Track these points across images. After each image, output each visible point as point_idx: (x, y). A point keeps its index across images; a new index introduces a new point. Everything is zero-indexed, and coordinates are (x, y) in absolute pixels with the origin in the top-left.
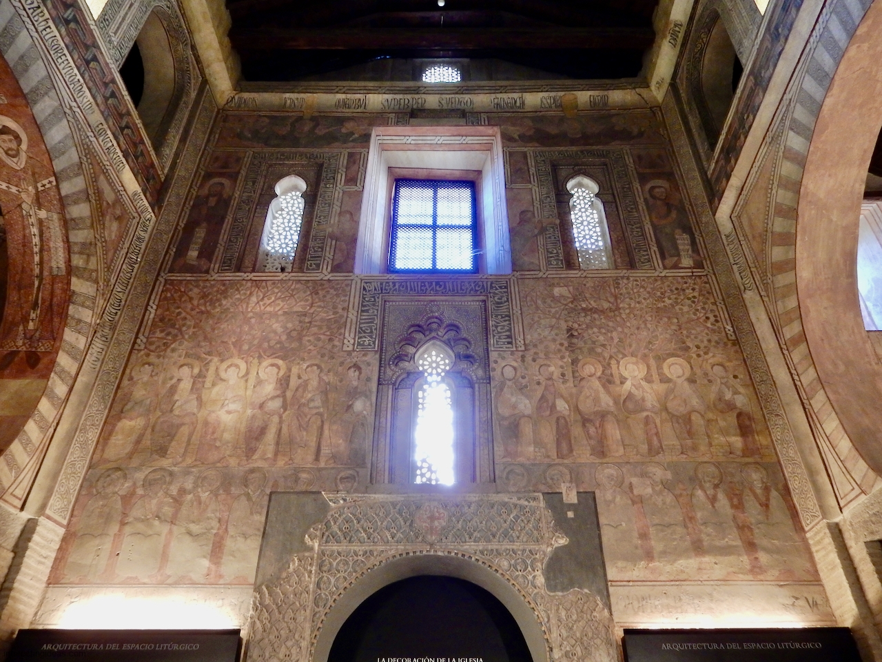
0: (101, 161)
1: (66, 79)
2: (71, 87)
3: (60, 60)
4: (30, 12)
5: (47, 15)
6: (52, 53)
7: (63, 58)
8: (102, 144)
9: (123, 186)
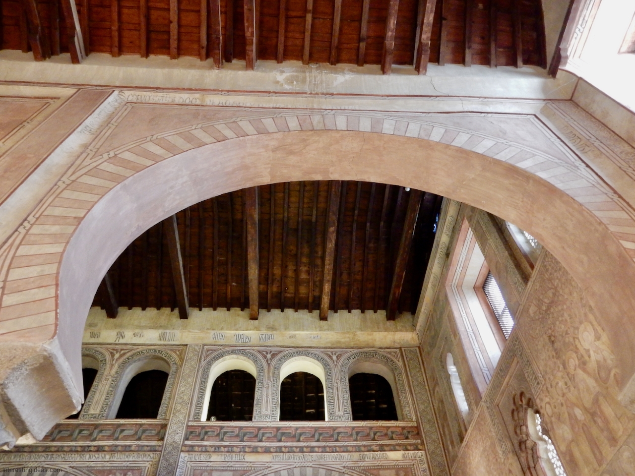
0: (375, 466)
1: (334, 460)
2: (337, 460)
3: (325, 459)
4: (304, 461)
5: (307, 454)
6: (321, 461)
7: (325, 456)
8: (369, 460)
9: (394, 461)
